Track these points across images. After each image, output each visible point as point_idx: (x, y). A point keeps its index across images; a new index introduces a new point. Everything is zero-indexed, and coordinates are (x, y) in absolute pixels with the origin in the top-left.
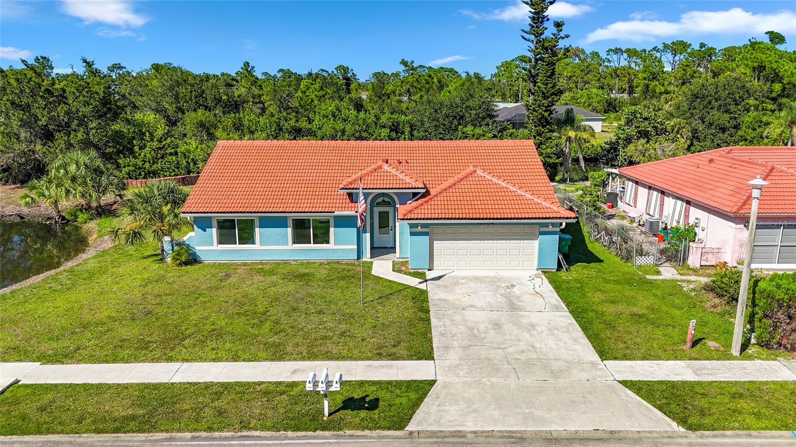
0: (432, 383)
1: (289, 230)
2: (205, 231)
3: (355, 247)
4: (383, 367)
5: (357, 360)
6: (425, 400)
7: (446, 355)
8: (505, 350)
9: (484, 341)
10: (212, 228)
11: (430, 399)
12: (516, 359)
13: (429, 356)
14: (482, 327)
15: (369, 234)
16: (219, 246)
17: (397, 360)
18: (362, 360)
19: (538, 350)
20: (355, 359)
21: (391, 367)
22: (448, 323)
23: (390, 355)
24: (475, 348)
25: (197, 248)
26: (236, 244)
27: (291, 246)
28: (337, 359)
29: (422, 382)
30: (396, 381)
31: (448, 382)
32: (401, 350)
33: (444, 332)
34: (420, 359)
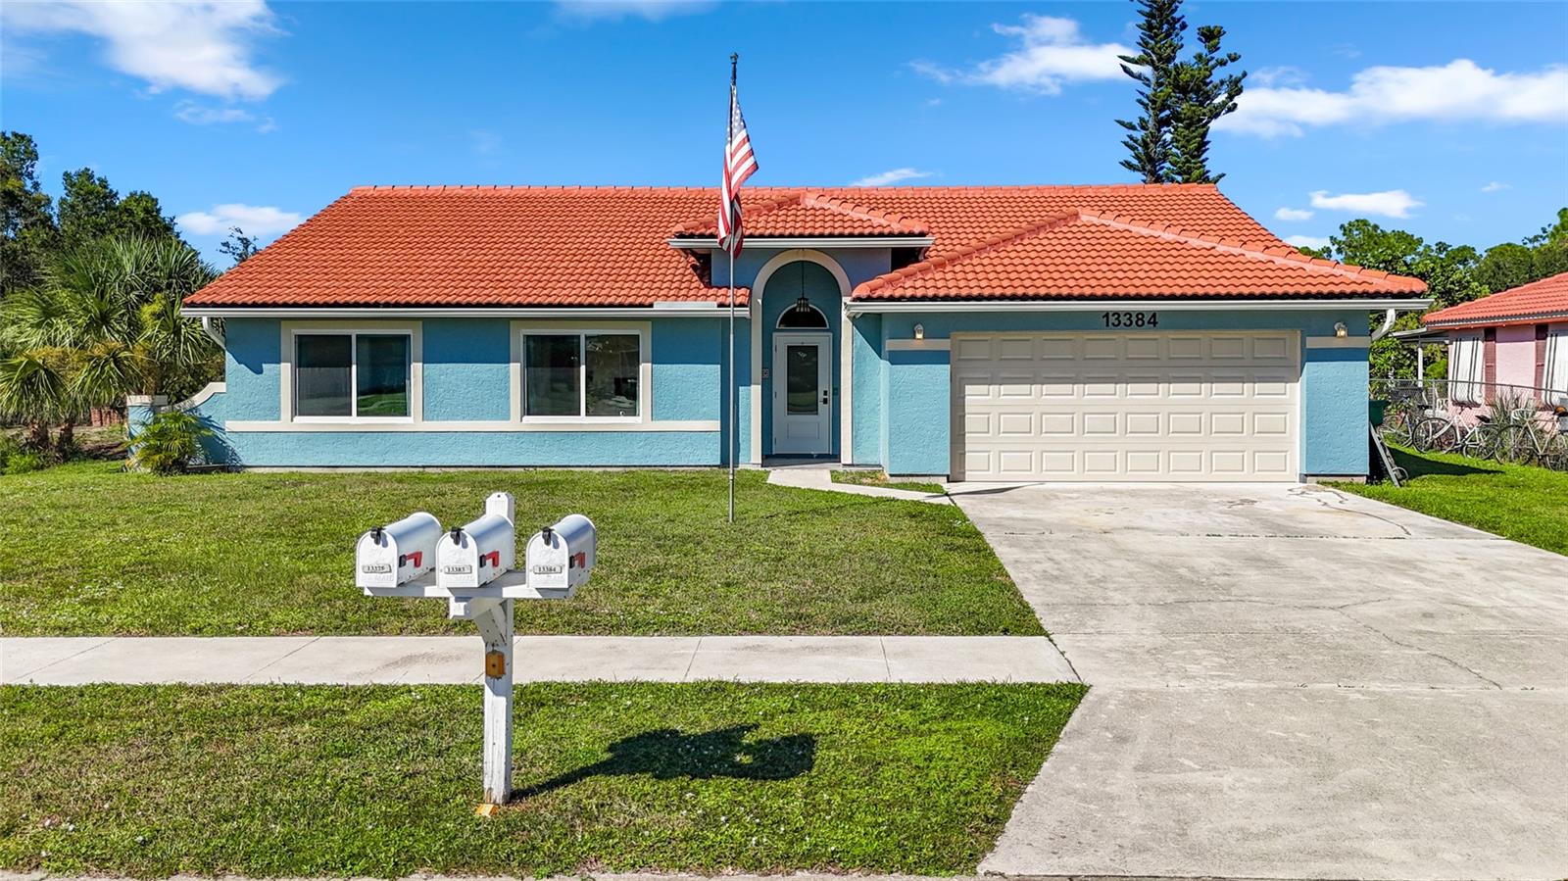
0: (1074, 693)
1: (515, 369)
2: (259, 371)
3: (716, 425)
4: (817, 650)
5: (700, 633)
6: (1058, 747)
7: (1093, 622)
8: (1347, 611)
9: (1234, 591)
10: (279, 363)
11: (1082, 744)
12: (1419, 633)
13: (1021, 622)
14: (1204, 563)
15: (760, 387)
16: (298, 419)
17: (879, 633)
18: (725, 632)
19: (1494, 612)
20: (695, 630)
21: (858, 651)
22: (1061, 555)
23: (846, 621)
24: (1213, 606)
25: (230, 425)
26: (350, 414)
27: (519, 422)
28: (615, 629)
29: (1015, 688)
30: (886, 686)
31: (1151, 692)
32: (893, 607)
33: (1055, 573)
34: (981, 630)
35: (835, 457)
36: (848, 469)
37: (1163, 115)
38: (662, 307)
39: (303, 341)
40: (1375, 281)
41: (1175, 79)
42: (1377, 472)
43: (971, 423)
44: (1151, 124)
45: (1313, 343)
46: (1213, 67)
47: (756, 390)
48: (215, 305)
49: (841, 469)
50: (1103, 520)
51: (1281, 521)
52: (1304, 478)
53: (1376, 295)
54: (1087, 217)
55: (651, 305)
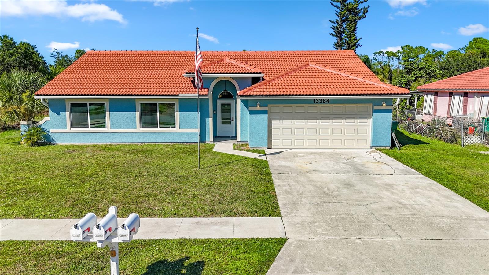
0: (282, 242)
1: (138, 114)
2: (59, 114)
3: (197, 130)
4: (215, 223)
5: (183, 217)
6: (274, 264)
7: (295, 212)
8: (368, 207)
9: (338, 198)
10: (65, 112)
11: (281, 262)
12: (385, 215)
13: (275, 212)
14: (332, 186)
16: (72, 129)
17: (234, 216)
18: (190, 216)
19: (409, 207)
20: (181, 216)
21: (226, 224)
22: (292, 183)
23: (225, 212)
24: (330, 205)
25: (52, 131)
26: (88, 127)
27: (139, 129)
29: (267, 240)
30: (232, 239)
31: (304, 241)
32: (238, 206)
33: (289, 191)
34: (263, 215)
35: (235, 137)
36: (239, 143)
37: (343, 19)
38: (181, 95)
39: (73, 105)
40: (395, 89)
41: (347, 8)
42: (393, 145)
43: (274, 131)
44: (339, 22)
45: (376, 108)
46: (359, 4)
47: (211, 120)
48: (45, 95)
49: (237, 143)
50: (308, 167)
51: (360, 167)
52: (372, 147)
53: (394, 94)
54: (312, 65)
55: (178, 95)
